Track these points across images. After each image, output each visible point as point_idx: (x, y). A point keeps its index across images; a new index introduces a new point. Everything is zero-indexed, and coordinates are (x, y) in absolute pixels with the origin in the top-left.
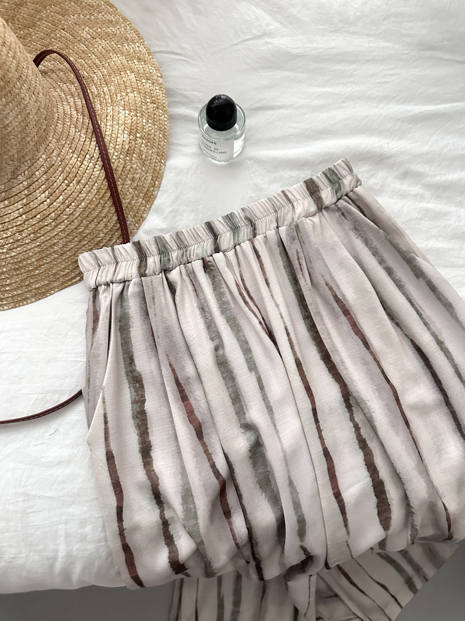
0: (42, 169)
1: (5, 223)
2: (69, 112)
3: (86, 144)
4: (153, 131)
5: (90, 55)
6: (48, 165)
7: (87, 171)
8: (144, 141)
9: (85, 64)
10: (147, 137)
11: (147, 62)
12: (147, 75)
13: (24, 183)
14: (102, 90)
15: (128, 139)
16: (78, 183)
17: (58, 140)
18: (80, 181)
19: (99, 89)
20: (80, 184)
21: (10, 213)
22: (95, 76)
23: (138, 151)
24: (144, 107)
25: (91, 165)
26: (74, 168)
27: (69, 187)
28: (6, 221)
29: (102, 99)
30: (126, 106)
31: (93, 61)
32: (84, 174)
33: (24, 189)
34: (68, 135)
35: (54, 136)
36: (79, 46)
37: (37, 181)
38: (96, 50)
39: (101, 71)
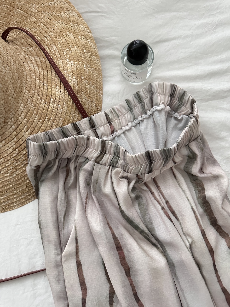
0: (23, 114)
1: (5, 157)
2: (33, 68)
3: (49, 91)
4: (91, 72)
5: (39, 24)
6: (26, 111)
7: (53, 110)
8: (87, 81)
9: (37, 31)
10: (89, 78)
11: (79, 23)
12: (81, 33)
13: (12, 127)
14: (52, 49)
15: (77, 82)
16: (49, 120)
17: (29, 91)
18: (50, 118)
19: (50, 48)
20: (50, 121)
21: (8, 150)
22: (46, 39)
23: (84, 89)
24: (83, 56)
25: (55, 105)
26: (44, 110)
27: (43, 124)
28: (6, 155)
29: (53, 55)
30: (71, 58)
31: (42, 28)
32: (52, 113)
33: (13, 131)
34: (36, 86)
35: (27, 89)
36: (31, 19)
37: (21, 123)
38: (43, 20)
39: (49, 35)
